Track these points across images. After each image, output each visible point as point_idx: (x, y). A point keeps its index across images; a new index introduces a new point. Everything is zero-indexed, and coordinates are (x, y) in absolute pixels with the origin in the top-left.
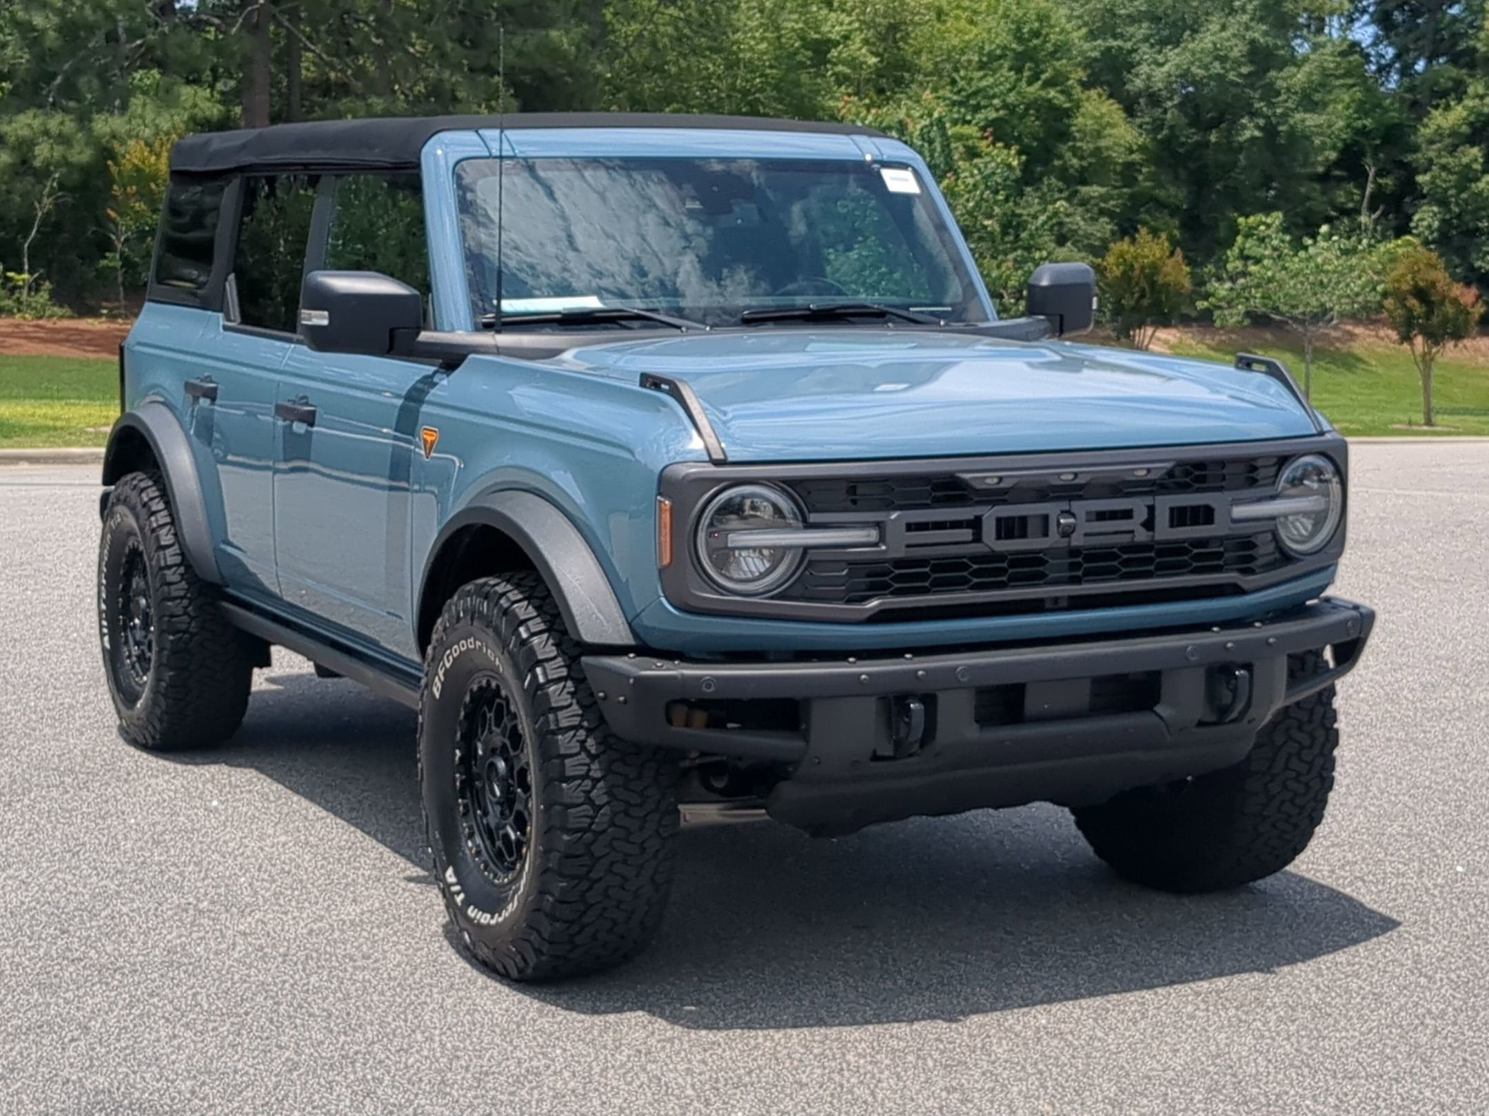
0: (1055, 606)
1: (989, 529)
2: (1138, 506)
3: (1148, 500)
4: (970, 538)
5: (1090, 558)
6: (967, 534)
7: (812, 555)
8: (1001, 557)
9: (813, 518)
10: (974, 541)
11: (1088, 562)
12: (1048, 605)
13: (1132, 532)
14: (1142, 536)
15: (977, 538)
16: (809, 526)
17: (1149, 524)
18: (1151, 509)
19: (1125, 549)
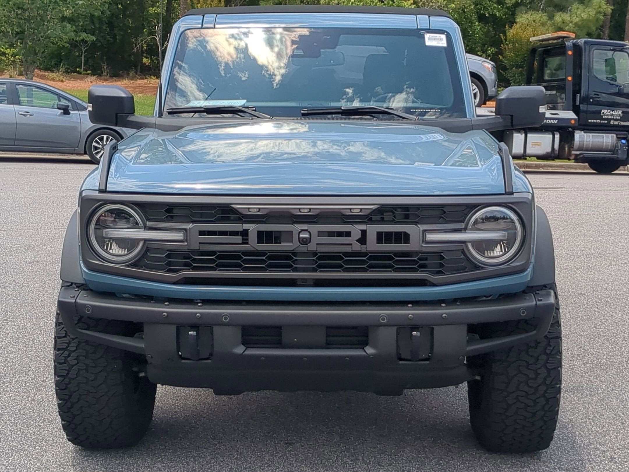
0: (304, 283)
1: (253, 237)
2: (356, 230)
3: (363, 227)
4: (240, 242)
5: (321, 258)
6: (239, 239)
7: (151, 245)
8: (262, 253)
9: (149, 224)
10: (243, 243)
11: (320, 260)
12: (299, 283)
13: (351, 244)
14: (357, 247)
15: (245, 241)
16: (146, 228)
17: (363, 240)
18: (364, 232)
19: (347, 254)
